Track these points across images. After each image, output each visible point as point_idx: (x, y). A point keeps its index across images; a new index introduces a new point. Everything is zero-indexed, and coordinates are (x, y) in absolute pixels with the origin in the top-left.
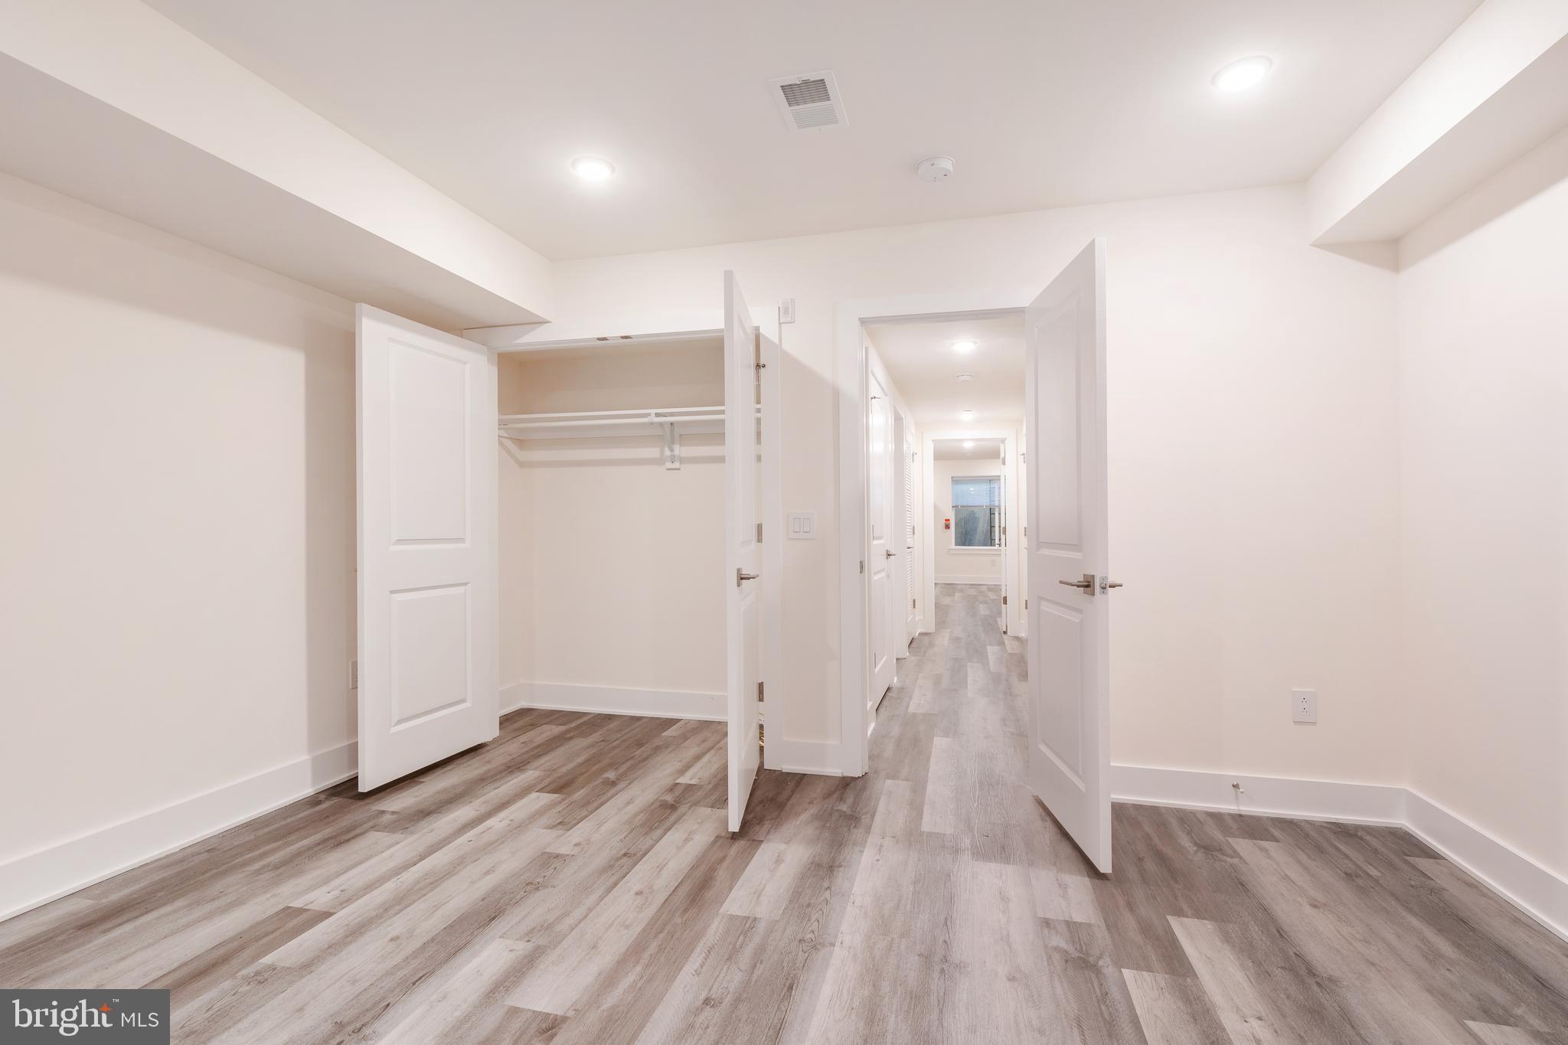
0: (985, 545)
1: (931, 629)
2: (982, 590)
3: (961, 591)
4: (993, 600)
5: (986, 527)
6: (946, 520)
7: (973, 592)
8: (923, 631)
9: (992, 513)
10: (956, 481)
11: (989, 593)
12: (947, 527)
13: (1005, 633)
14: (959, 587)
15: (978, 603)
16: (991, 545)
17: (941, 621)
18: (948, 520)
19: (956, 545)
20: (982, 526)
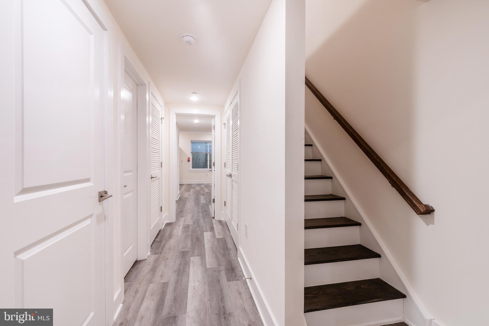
0: (204, 168)
1: (173, 220)
2: (202, 187)
3: (194, 188)
4: (207, 193)
5: (204, 161)
6: (188, 158)
7: (198, 188)
8: (168, 222)
9: (206, 155)
10: (193, 142)
11: (205, 188)
12: (189, 161)
13: (213, 218)
14: (193, 186)
15: (200, 195)
16: (206, 168)
17: (180, 213)
18: (189, 158)
19: (192, 168)
20: (202, 160)
